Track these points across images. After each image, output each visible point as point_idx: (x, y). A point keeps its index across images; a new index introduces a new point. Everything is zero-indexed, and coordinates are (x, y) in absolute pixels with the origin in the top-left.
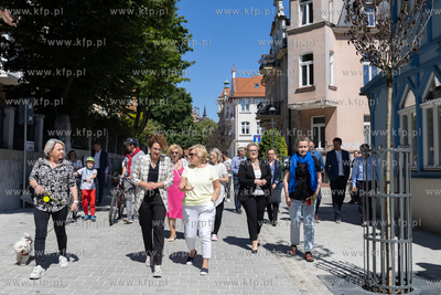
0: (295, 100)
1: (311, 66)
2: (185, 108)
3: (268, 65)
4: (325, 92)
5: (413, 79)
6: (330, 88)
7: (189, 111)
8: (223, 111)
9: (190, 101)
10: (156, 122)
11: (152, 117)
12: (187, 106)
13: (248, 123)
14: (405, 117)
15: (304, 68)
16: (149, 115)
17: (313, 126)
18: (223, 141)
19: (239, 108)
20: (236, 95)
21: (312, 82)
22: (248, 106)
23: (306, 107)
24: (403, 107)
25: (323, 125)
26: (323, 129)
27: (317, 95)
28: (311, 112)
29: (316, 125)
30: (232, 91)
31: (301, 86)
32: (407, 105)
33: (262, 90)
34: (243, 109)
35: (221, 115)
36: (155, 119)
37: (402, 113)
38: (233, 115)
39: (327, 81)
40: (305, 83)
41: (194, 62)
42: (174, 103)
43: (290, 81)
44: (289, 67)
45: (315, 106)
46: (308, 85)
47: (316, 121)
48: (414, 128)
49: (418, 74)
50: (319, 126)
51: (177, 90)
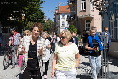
0: (79, 15)
1: (85, 3)
2: (42, 17)
3: (70, 2)
4: (89, 12)
5: (114, 10)
6: (91, 10)
7: (43, 18)
8: (55, 18)
9: (44, 14)
10: (32, 22)
11: (30, 20)
12: (43, 16)
13: (64, 22)
14: (112, 22)
15: (82, 4)
16: (29, 19)
17: (86, 23)
18: (55, 29)
19: (61, 16)
20: (60, 12)
21: (85, 9)
22: (64, 16)
23: (83, 17)
24: (111, 19)
25: (89, 23)
26: (89, 25)
27: (87, 13)
28: (85, 19)
29: (87, 23)
30: (58, 11)
31: (81, 10)
32: (112, 19)
33: (69, 11)
34: (62, 17)
35: (55, 19)
36: (31, 21)
37: (111, 21)
38: (59, 19)
39: (90, 8)
40: (83, 9)
41: (45, 1)
42: (38, 15)
43: (78, 8)
44: (77, 3)
45: (86, 17)
46: (84, 9)
47: (87, 22)
48: (114, 26)
49: (115, 9)
50: (88, 23)
51: (39, 10)
